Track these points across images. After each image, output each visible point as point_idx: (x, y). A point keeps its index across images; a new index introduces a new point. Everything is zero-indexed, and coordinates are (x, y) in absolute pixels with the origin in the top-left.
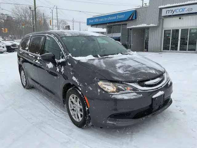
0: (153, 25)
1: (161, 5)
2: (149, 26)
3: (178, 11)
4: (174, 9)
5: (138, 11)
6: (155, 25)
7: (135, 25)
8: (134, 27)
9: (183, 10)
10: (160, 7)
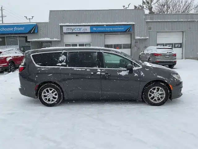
0: (56, 40)
1: (61, 23)
2: (53, 40)
3: (76, 30)
4: (73, 28)
5: (39, 25)
6: (58, 40)
7: (37, 38)
8: (36, 40)
9: (80, 29)
10: (60, 24)
